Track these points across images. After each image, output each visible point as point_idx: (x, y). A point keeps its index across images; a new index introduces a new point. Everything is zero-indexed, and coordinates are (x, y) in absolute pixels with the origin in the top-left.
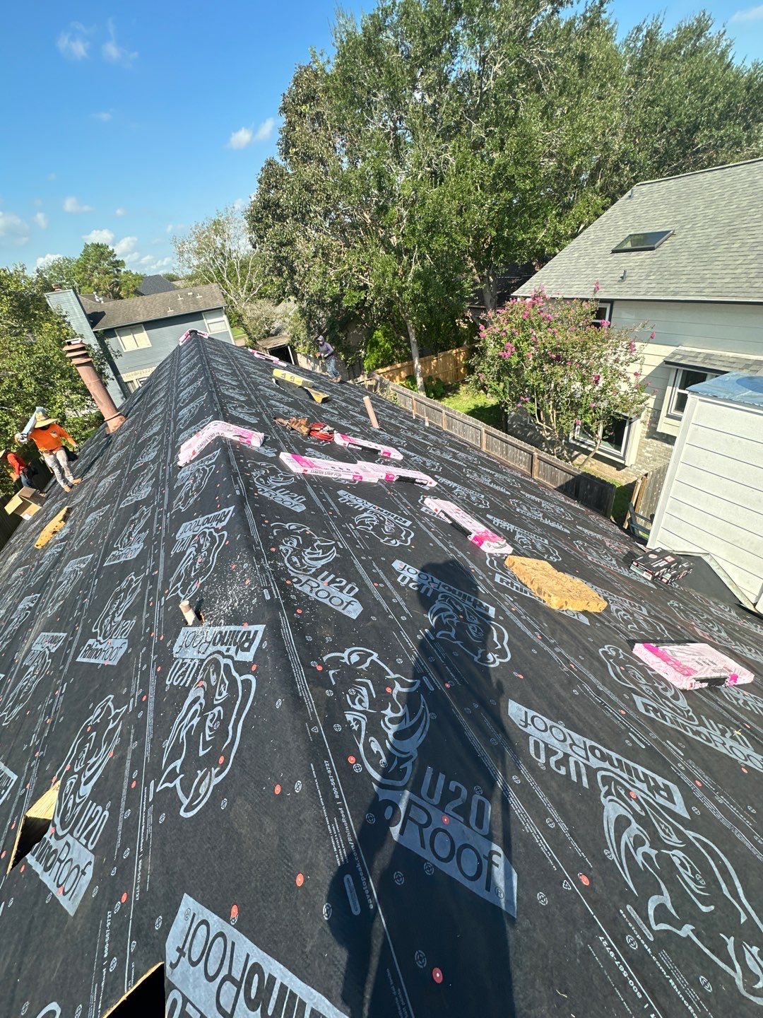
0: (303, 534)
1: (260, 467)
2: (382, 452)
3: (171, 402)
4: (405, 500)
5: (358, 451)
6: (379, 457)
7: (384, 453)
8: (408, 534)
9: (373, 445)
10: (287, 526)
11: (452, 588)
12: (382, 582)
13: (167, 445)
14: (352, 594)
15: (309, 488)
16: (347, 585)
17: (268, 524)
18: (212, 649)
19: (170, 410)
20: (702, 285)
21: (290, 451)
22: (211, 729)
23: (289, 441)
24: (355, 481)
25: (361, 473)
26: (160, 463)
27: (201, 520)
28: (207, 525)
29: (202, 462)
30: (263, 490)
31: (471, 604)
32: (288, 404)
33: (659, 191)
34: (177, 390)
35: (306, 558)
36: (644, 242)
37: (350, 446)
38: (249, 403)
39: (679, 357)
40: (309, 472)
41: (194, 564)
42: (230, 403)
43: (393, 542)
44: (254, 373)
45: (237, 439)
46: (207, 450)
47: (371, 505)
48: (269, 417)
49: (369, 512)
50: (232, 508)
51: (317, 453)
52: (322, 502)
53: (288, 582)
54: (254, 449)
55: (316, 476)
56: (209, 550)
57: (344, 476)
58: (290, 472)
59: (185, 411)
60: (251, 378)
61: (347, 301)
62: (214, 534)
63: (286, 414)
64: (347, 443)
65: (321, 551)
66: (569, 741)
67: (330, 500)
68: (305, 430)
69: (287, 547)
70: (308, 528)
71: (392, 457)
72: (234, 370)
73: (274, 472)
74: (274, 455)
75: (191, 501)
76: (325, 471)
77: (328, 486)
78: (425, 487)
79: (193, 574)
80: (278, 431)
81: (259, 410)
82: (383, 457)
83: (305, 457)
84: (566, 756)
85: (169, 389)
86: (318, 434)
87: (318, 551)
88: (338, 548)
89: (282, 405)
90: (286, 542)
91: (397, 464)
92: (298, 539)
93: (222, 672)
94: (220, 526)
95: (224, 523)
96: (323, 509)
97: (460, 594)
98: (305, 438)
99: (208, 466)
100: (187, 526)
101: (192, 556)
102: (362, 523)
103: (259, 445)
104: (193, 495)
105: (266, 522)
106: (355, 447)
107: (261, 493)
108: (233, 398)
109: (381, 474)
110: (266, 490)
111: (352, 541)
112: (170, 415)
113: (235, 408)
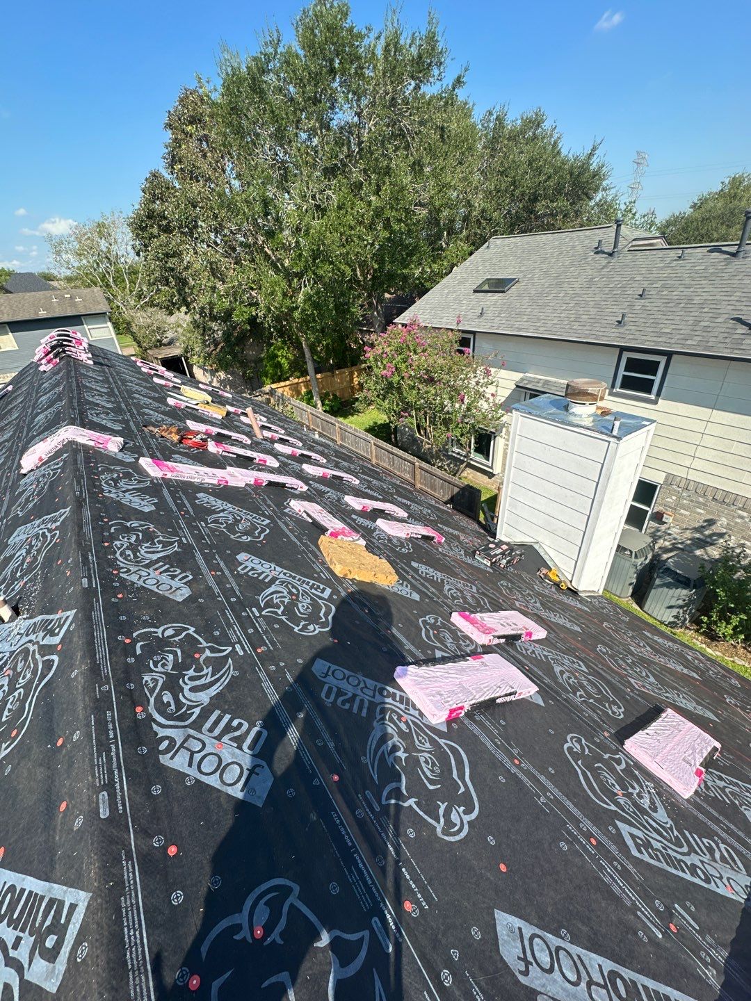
0: (145, 533)
1: (112, 471)
2: (257, 459)
3: (29, 408)
4: (269, 502)
5: (231, 458)
6: (254, 464)
7: (260, 460)
8: (263, 531)
9: (249, 453)
10: (128, 524)
11: (293, 574)
12: (221, 570)
13: (16, 452)
14: (184, 581)
15: (165, 491)
16: (180, 574)
17: (108, 522)
18: (25, 639)
19: (26, 416)
20: (538, 324)
21: (153, 457)
22: (10, 710)
23: (154, 447)
24: (220, 485)
25: (228, 478)
26: (5, 470)
27: (37, 522)
28: (42, 527)
29: (49, 467)
30: (110, 492)
31: (308, 587)
32: (163, 413)
33: (509, 245)
34: (36, 395)
35: (142, 552)
36: (498, 286)
37: (224, 453)
38: (118, 410)
39: (526, 382)
40: (169, 475)
41: (22, 564)
42: (93, 409)
43: (245, 537)
44: (131, 382)
45: (92, 443)
46: (58, 454)
47: (230, 506)
48: (137, 425)
49: (226, 511)
50: (68, 509)
51: (185, 459)
52: (176, 504)
53: (115, 572)
54: (110, 454)
55: (176, 481)
56: (39, 551)
57: (207, 481)
58: (148, 475)
59: (42, 416)
60: (126, 386)
61: (237, 316)
62: (47, 534)
63: (159, 422)
64: (221, 451)
65: (161, 546)
66: (362, 685)
67: (186, 502)
68: (176, 438)
69: (121, 543)
70: (152, 526)
71: (268, 464)
72: (107, 378)
73: (128, 476)
74: (133, 460)
75: (30, 505)
76: (186, 475)
77: (189, 489)
78: (295, 492)
79: (19, 574)
80: (143, 439)
81: (128, 416)
82: (258, 464)
83: (168, 463)
84: (355, 696)
85: (29, 394)
86: (190, 441)
87: (157, 545)
88: (180, 542)
89: (156, 414)
90: (123, 538)
91: (272, 471)
92: (138, 536)
93: (30, 658)
94: (54, 527)
95: (58, 524)
96: (175, 508)
97: (299, 580)
98: (175, 445)
99: (52, 470)
100: (21, 530)
101: (21, 557)
102: (216, 521)
103: (116, 450)
104: (33, 500)
105: (106, 520)
106: (229, 455)
107: (107, 494)
108: (97, 405)
109: (250, 479)
110: (113, 491)
111: (199, 538)
112: (24, 421)
113: (97, 414)
